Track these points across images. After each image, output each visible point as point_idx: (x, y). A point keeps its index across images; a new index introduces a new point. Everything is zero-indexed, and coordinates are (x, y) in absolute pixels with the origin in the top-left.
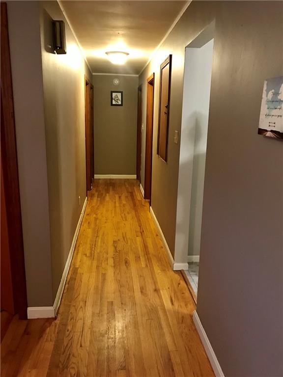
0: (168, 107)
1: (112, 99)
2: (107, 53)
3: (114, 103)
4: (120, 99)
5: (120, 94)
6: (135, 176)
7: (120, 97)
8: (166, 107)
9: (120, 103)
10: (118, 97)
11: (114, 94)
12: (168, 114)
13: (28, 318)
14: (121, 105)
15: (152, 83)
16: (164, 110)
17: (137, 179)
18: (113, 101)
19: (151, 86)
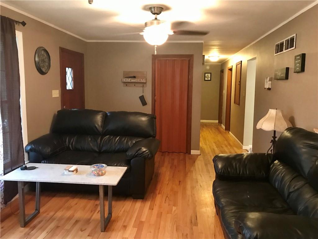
0: (240, 82)
1: (205, 77)
2: (209, 57)
3: (206, 79)
4: (210, 77)
5: (210, 74)
6: (217, 121)
7: (210, 76)
8: (239, 82)
9: (209, 79)
10: (208, 76)
11: (206, 75)
12: (240, 85)
13: (191, 154)
14: (210, 80)
15: (231, 70)
16: (238, 83)
17: (219, 123)
18: (206, 78)
19: (230, 71)
